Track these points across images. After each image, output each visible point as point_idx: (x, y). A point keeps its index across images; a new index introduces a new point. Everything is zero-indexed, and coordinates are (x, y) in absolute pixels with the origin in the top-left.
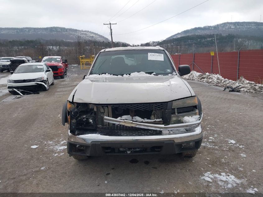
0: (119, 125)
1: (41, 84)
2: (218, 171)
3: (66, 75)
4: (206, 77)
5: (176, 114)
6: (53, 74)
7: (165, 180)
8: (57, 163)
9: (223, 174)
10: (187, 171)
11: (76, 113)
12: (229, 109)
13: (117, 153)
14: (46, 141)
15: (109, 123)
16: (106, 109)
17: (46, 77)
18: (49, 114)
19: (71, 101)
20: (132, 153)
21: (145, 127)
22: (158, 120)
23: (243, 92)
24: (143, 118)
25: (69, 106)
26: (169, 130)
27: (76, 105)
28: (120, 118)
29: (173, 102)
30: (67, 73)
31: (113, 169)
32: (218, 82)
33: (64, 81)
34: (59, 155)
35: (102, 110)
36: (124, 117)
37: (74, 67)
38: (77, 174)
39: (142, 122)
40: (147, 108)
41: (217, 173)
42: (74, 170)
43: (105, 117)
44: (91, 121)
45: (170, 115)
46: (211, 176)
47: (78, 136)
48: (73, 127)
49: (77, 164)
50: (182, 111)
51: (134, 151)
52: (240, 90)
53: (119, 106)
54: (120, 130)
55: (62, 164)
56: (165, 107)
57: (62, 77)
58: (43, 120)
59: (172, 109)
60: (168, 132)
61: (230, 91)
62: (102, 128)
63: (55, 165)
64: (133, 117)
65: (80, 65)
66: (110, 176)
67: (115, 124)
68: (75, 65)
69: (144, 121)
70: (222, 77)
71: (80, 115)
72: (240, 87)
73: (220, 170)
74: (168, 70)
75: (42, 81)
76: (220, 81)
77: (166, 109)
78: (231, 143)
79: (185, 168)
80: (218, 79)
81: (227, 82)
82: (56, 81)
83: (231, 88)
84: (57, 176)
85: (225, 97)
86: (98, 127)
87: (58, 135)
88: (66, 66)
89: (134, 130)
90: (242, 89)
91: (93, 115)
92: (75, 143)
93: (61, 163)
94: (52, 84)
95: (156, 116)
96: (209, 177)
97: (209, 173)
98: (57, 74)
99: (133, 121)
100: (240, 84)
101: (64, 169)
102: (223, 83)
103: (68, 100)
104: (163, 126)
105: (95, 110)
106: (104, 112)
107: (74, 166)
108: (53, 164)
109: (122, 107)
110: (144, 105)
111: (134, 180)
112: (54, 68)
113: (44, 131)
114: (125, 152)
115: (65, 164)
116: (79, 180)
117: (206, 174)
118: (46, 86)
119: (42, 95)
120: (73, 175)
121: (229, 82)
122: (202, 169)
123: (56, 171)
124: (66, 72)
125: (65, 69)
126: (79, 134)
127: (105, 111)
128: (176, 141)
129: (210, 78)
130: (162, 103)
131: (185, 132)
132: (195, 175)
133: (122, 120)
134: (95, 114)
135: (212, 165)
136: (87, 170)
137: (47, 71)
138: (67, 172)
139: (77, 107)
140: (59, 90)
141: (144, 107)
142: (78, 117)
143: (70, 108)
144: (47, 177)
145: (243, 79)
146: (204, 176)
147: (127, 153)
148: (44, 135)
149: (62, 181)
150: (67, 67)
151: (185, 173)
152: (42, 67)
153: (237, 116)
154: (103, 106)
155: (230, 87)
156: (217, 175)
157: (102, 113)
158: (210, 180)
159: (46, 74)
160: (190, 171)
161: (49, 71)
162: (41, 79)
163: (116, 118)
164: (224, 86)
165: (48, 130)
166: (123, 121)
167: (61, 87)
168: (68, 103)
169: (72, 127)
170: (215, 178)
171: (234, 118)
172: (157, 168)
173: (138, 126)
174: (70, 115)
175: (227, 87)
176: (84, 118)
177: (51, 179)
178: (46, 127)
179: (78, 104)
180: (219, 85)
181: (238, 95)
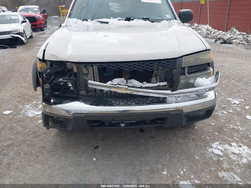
0: (109, 92)
1: (18, 38)
2: (227, 140)
3: (46, 27)
4: (194, 28)
5: (187, 74)
6: (30, 25)
7: (167, 155)
8: (34, 133)
9: (234, 144)
10: (191, 141)
11: (49, 75)
12: (224, 62)
13: (107, 126)
14: (22, 105)
15: (95, 89)
16: (90, 69)
17: (23, 28)
18: (26, 71)
19: (41, 58)
20: (127, 126)
21: (145, 93)
22: (162, 84)
23: (235, 44)
24: (141, 81)
25: (39, 65)
26: (175, 97)
27: (49, 63)
28: (110, 82)
29: (183, 58)
30: (47, 25)
31: (102, 140)
32: (207, 33)
33: (44, 33)
34: (37, 123)
35: (85, 71)
36: (116, 81)
37: (55, 19)
38: (58, 148)
39: (141, 87)
40: (147, 68)
41: (227, 143)
42: (54, 143)
43: (90, 81)
44: (71, 85)
45: (179, 77)
46: (219, 147)
47: (54, 106)
48: (47, 94)
49: (59, 135)
50: (193, 71)
51: (129, 123)
52: (232, 42)
53: (109, 65)
54: (111, 97)
55: (39, 136)
56: (172, 66)
57: (42, 30)
58: (19, 78)
59: (182, 68)
60: (174, 99)
61: (221, 43)
62: (86, 96)
63: (31, 136)
64: (128, 81)
65: (61, 16)
66: (99, 149)
67: (104, 90)
68: (56, 17)
69: (143, 86)
70: (212, 28)
71: (56, 77)
72: (232, 38)
73: (229, 139)
74: (167, 16)
75: (18, 34)
76: (209, 32)
77: (174, 68)
78: (235, 104)
79: (187, 136)
80: (208, 30)
81: (217, 34)
82: (34, 34)
83: (223, 39)
84: (33, 152)
85: (217, 50)
86: (80, 94)
87: (36, 96)
88: (46, 17)
89: (128, 97)
90: (234, 41)
91: (72, 78)
92: (51, 115)
93: (39, 134)
94: (31, 37)
95: (158, 78)
96: (218, 149)
97: (217, 143)
98: (36, 25)
99: (129, 86)
100: (232, 35)
101: (43, 142)
102: (213, 34)
103: (37, 58)
104: (169, 92)
105: (75, 70)
106: (88, 74)
107: (54, 138)
108: (28, 135)
109: (113, 67)
110: (143, 64)
111: (128, 155)
112: (32, 19)
113: (20, 92)
114: (118, 125)
115: (44, 135)
116: (61, 156)
117: (214, 145)
118: (23, 39)
119: (19, 49)
120: (53, 150)
121: (220, 33)
122: (208, 138)
123: (32, 144)
124: (45, 24)
125: (44, 21)
126: (55, 103)
127: (88, 71)
128: (185, 111)
129: (199, 29)
130: (168, 60)
131: (196, 98)
132: (200, 147)
133: (113, 85)
134: (75, 76)
135: (218, 132)
136: (71, 142)
137: (23, 22)
138: (46, 146)
139: (51, 66)
140: (38, 44)
141: (143, 67)
142: (54, 79)
143: (41, 68)
144: (21, 153)
145: (235, 30)
146: (212, 147)
147: (120, 126)
148: (19, 97)
149: (40, 158)
150: (46, 19)
151: (188, 144)
152: (16, 18)
153: (234, 71)
154: (85, 65)
155: (221, 39)
156: (227, 146)
157: (85, 74)
158: (221, 154)
159: (21, 26)
160: (195, 140)
161: (26, 22)
162: (17, 31)
163: (106, 82)
164: (215, 37)
165: (25, 91)
166: (115, 86)
167: (40, 40)
168: (38, 62)
169: (45, 94)
170: (226, 150)
171: (231, 73)
172: (154, 137)
173: (135, 93)
174: (41, 78)
175: (218, 39)
176: (60, 82)
177: (26, 157)
178: (22, 87)
179: (52, 63)
180: (210, 36)
181: (230, 48)
